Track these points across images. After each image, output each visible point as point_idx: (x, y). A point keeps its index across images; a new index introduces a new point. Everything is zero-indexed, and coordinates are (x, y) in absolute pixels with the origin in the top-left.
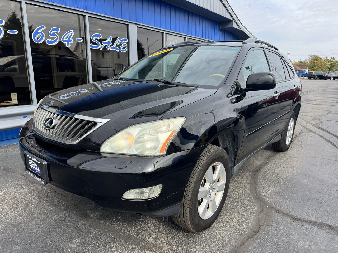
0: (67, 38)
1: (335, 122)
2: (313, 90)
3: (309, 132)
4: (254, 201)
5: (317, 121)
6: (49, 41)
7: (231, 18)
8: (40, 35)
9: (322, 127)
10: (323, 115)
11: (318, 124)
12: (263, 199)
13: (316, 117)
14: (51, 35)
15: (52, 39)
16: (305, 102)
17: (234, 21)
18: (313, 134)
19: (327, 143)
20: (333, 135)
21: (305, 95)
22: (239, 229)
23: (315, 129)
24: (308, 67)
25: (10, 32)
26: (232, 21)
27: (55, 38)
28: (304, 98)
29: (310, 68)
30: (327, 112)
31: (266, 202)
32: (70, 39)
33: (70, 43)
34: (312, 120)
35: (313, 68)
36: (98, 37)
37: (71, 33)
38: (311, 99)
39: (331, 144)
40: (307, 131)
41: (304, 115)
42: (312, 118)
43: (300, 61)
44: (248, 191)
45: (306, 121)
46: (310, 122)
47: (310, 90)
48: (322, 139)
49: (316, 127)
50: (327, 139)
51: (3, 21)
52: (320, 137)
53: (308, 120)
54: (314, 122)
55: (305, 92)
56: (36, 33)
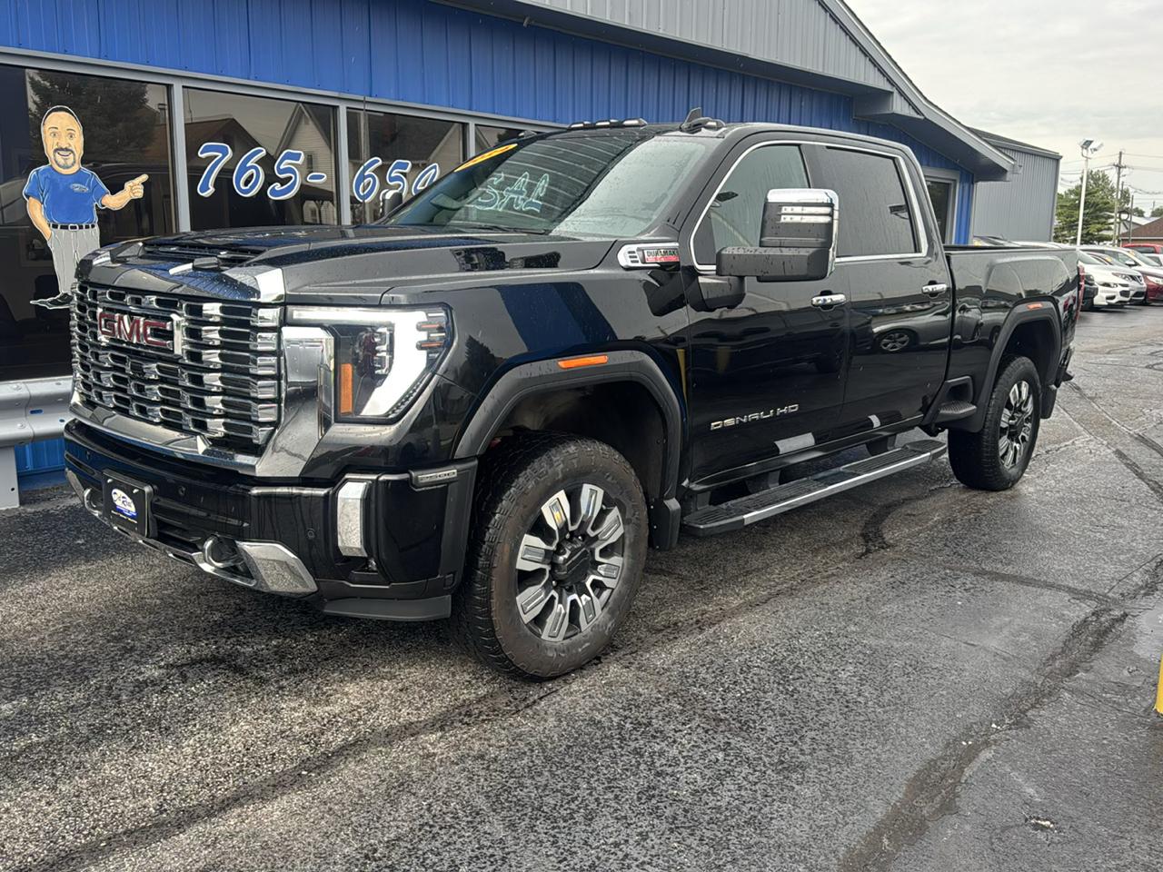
0: (424, 185)
7: (887, 83)
8: (369, 184)
14: (392, 179)
17: (896, 94)
25: (312, 178)
26: (892, 93)
27: (400, 185)
37: (434, 170)
51: (300, 154)
56: (363, 177)
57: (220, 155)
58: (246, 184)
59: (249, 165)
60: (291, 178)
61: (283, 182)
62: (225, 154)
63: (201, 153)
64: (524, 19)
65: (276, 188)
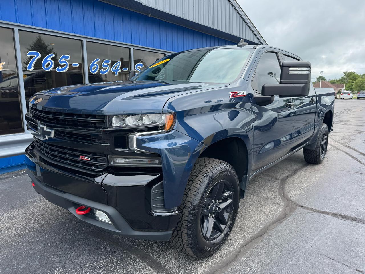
0: (115, 68)
1: (363, 141)
2: (347, 110)
3: (336, 150)
4: (282, 200)
5: (346, 140)
6: (102, 71)
7: (259, 42)
8: (96, 67)
9: (349, 146)
10: (353, 135)
11: (346, 143)
12: (289, 198)
13: (346, 137)
14: (104, 66)
15: (104, 69)
16: (337, 122)
18: (340, 151)
19: (351, 158)
20: (359, 152)
21: (338, 116)
22: (269, 216)
23: (342, 147)
24: (344, 86)
25: (74, 65)
26: (260, 44)
27: (107, 68)
28: (336, 119)
29: (346, 87)
30: (358, 132)
31: (291, 201)
32: (119, 69)
33: (118, 72)
34: (341, 139)
35: (350, 88)
36: (141, 66)
37: (119, 63)
38: (343, 120)
39: (356, 160)
40: (335, 149)
41: (333, 135)
42: (342, 138)
43: (335, 79)
44: (277, 194)
45: (335, 140)
46: (339, 141)
47: (345, 110)
48: (347, 156)
49: (344, 145)
50: (353, 156)
51: (69, 56)
52: (346, 154)
53: (337, 140)
54: (342, 142)
55: (338, 113)
56: (93, 65)
57: (36, 56)
58: (47, 67)
59: (48, 60)
60: (65, 65)
61: (62, 66)
62: (38, 55)
63: (28, 55)
64: (149, 15)
65: (59, 68)
